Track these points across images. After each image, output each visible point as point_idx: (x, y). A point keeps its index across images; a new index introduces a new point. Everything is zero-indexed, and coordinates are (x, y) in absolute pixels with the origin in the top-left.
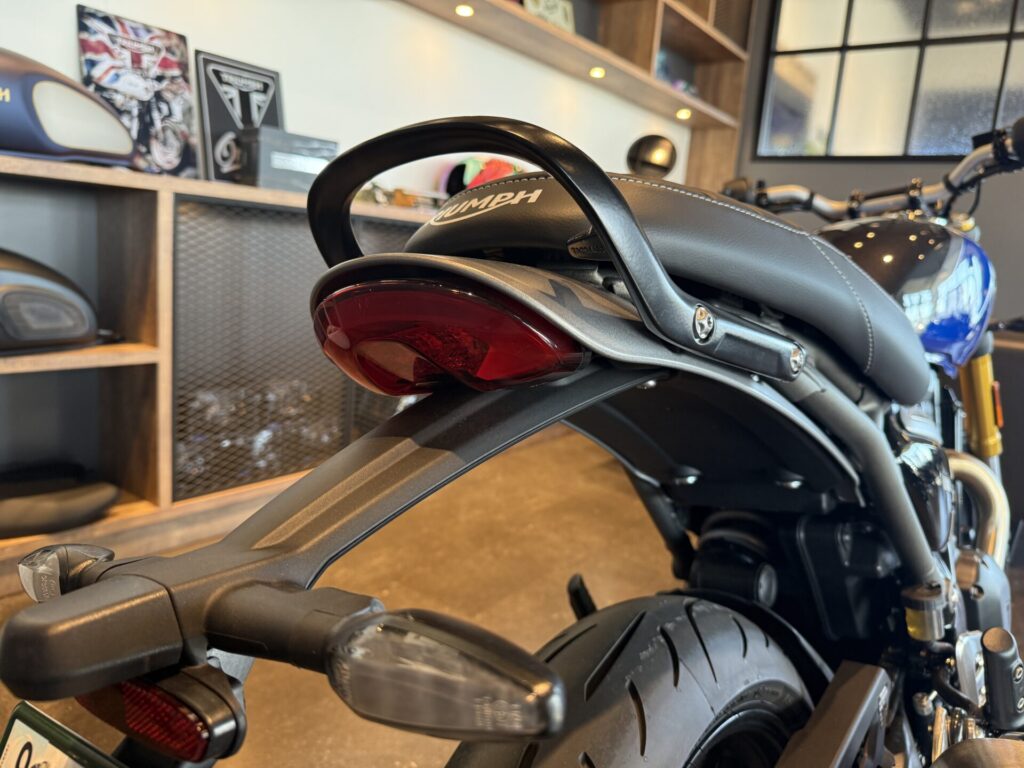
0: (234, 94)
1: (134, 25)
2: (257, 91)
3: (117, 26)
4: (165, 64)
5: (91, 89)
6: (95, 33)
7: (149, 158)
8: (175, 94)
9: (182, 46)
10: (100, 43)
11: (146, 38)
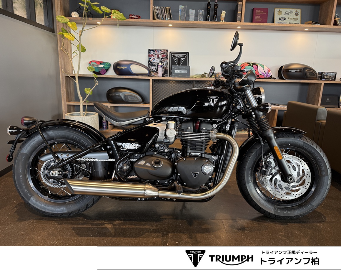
0: (177, 59)
1: (158, 50)
2: (182, 57)
3: (155, 51)
4: (163, 56)
5: (150, 63)
6: (151, 53)
8: (164, 61)
9: (167, 52)
10: (151, 55)
11: (160, 52)
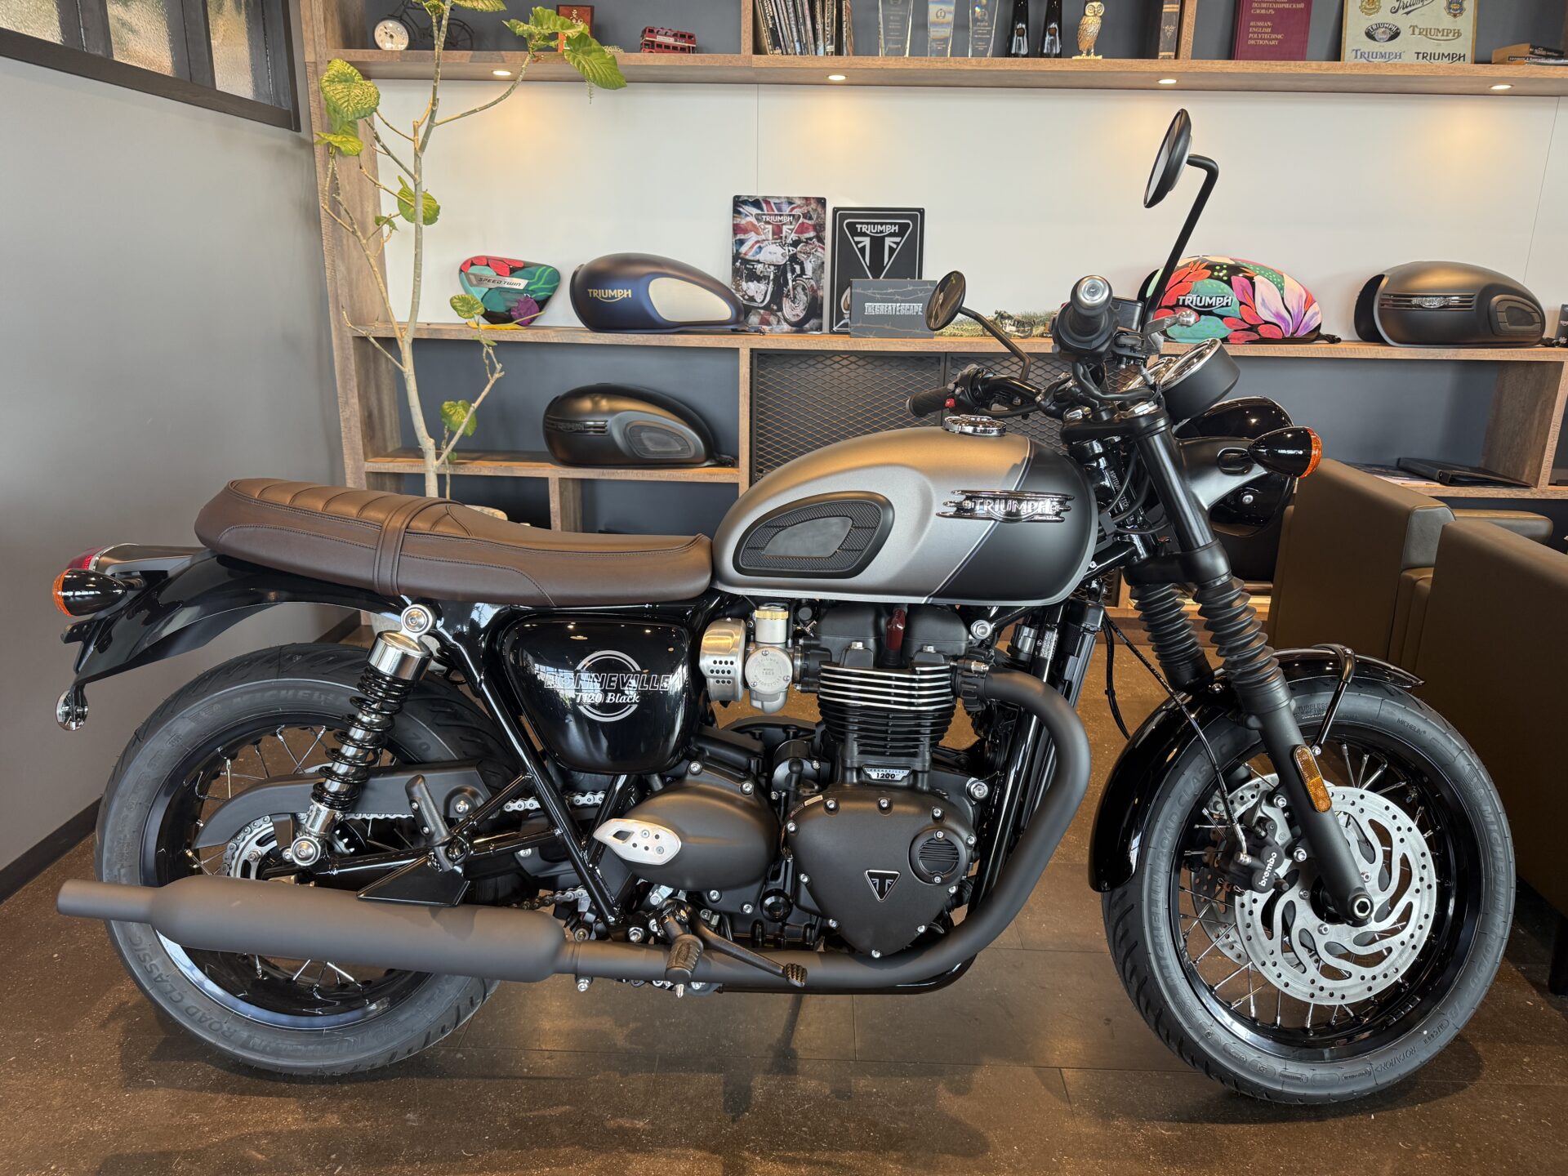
0: (866, 241)
1: (777, 201)
2: (891, 235)
4: (802, 229)
5: (738, 264)
6: (747, 215)
7: (779, 314)
8: (808, 254)
9: (819, 210)
10: (747, 223)
11: (786, 209)
